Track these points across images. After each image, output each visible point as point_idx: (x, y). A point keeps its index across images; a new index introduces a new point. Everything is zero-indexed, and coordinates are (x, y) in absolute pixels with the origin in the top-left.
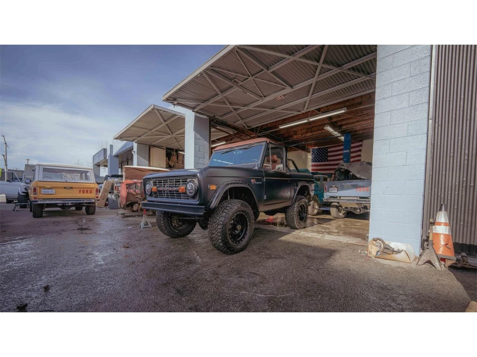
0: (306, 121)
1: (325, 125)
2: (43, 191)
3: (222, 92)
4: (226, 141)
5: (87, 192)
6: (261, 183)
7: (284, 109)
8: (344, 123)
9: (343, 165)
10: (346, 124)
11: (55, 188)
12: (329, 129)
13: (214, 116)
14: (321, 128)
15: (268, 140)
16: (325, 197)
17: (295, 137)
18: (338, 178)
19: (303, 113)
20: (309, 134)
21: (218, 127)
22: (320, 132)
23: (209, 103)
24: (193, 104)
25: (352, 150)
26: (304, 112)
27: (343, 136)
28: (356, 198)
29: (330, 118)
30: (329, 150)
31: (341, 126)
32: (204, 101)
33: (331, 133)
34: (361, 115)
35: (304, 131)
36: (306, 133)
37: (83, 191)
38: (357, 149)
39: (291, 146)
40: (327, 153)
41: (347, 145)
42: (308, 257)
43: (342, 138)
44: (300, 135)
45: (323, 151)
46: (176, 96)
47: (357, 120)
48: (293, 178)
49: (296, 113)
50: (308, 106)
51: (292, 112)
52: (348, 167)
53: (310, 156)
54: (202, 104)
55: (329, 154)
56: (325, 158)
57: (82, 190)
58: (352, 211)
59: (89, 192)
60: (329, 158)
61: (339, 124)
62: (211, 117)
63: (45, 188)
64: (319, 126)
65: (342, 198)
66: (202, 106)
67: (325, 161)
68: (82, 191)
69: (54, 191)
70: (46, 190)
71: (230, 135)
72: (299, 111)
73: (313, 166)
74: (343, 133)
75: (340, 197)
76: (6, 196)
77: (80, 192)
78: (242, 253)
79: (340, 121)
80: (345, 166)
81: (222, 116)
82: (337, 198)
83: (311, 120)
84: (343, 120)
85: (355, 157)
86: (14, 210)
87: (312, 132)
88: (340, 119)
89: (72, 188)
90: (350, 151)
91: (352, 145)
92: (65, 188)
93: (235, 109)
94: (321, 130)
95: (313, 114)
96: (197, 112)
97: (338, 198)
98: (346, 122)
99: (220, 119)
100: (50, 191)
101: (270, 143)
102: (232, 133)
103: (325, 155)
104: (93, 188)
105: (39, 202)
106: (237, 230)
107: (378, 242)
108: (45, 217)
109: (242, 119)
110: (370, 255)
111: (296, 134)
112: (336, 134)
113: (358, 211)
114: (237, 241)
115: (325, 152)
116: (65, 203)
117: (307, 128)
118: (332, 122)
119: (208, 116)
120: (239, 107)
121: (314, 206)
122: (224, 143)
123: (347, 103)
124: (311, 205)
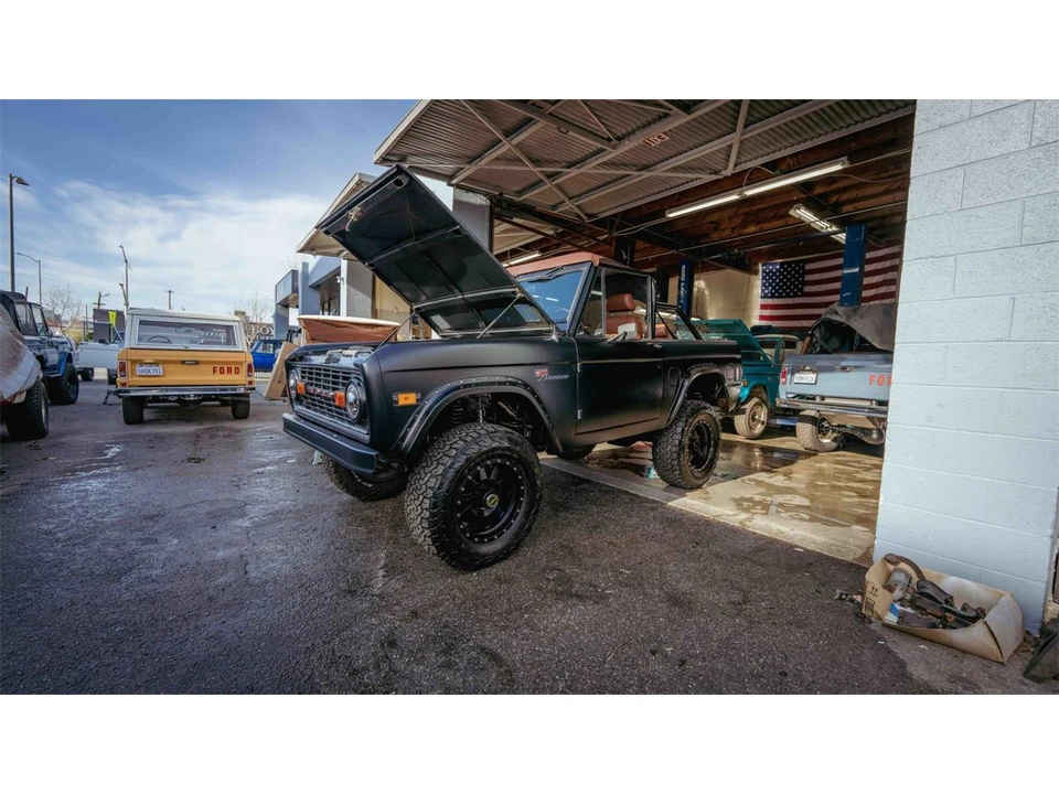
0: (734, 198)
1: (791, 204)
2: (138, 371)
3: (508, 134)
4: (542, 251)
5: (229, 371)
6: (566, 377)
7: (674, 169)
8: (845, 197)
9: (837, 313)
10: (852, 201)
11: (164, 362)
12: (804, 214)
13: (501, 194)
14: (781, 212)
15: (597, 259)
16: (783, 396)
17: (715, 236)
18: (821, 347)
19: (726, 177)
20: (752, 229)
21: (515, 220)
22: (782, 222)
23: (483, 163)
24: (448, 167)
25: (868, 268)
26: (728, 172)
27: (844, 232)
28: (867, 404)
29: (806, 186)
30: (809, 267)
31: (836, 207)
32: (472, 159)
33: (809, 225)
34: (895, 176)
35: (738, 221)
36: (745, 224)
37: (222, 368)
38: (887, 264)
39: (705, 260)
40: (802, 276)
41: (854, 253)
42: (675, 600)
43: (842, 237)
44: (728, 232)
45: (793, 269)
46: (403, 150)
47: (885, 187)
48: (677, 354)
49: (708, 178)
50: (738, 157)
51: (697, 176)
52: (848, 317)
53: (757, 284)
54: (467, 167)
55: (808, 278)
56: (796, 286)
57: (219, 367)
58: (858, 434)
59: (233, 371)
60: (808, 289)
61: (833, 200)
62: (495, 196)
63: (142, 363)
64: (778, 207)
65: (827, 401)
66: (470, 170)
67: (796, 296)
68: (218, 369)
69: (160, 370)
70: (144, 368)
71: (547, 238)
72: (716, 173)
73: (763, 307)
74: (843, 223)
75: (823, 398)
76: (109, 370)
77: (214, 371)
78: (498, 570)
79: (837, 192)
80: (840, 315)
81: (520, 193)
82: (814, 399)
83: (750, 193)
84: (845, 189)
85: (877, 285)
86: (105, 403)
87: (759, 223)
88: (835, 186)
89: (197, 363)
90: (862, 269)
91: (869, 255)
92: (183, 362)
93: (551, 176)
94: (782, 217)
95: (756, 176)
96: (458, 186)
97: (818, 399)
98: (853, 194)
99: (516, 199)
100: (153, 370)
101: (600, 264)
102: (551, 233)
103: (797, 279)
104: (241, 363)
105: (133, 394)
106: (487, 507)
107: (901, 571)
108: (150, 422)
109: (570, 199)
110: (868, 613)
111: (716, 229)
112: (824, 226)
113: (875, 436)
114: (486, 536)
115: (797, 272)
116: (184, 396)
117: (746, 214)
118: (809, 194)
119: (486, 194)
120: (558, 170)
121: (754, 415)
122: (537, 255)
123: (853, 145)
124: (748, 412)
